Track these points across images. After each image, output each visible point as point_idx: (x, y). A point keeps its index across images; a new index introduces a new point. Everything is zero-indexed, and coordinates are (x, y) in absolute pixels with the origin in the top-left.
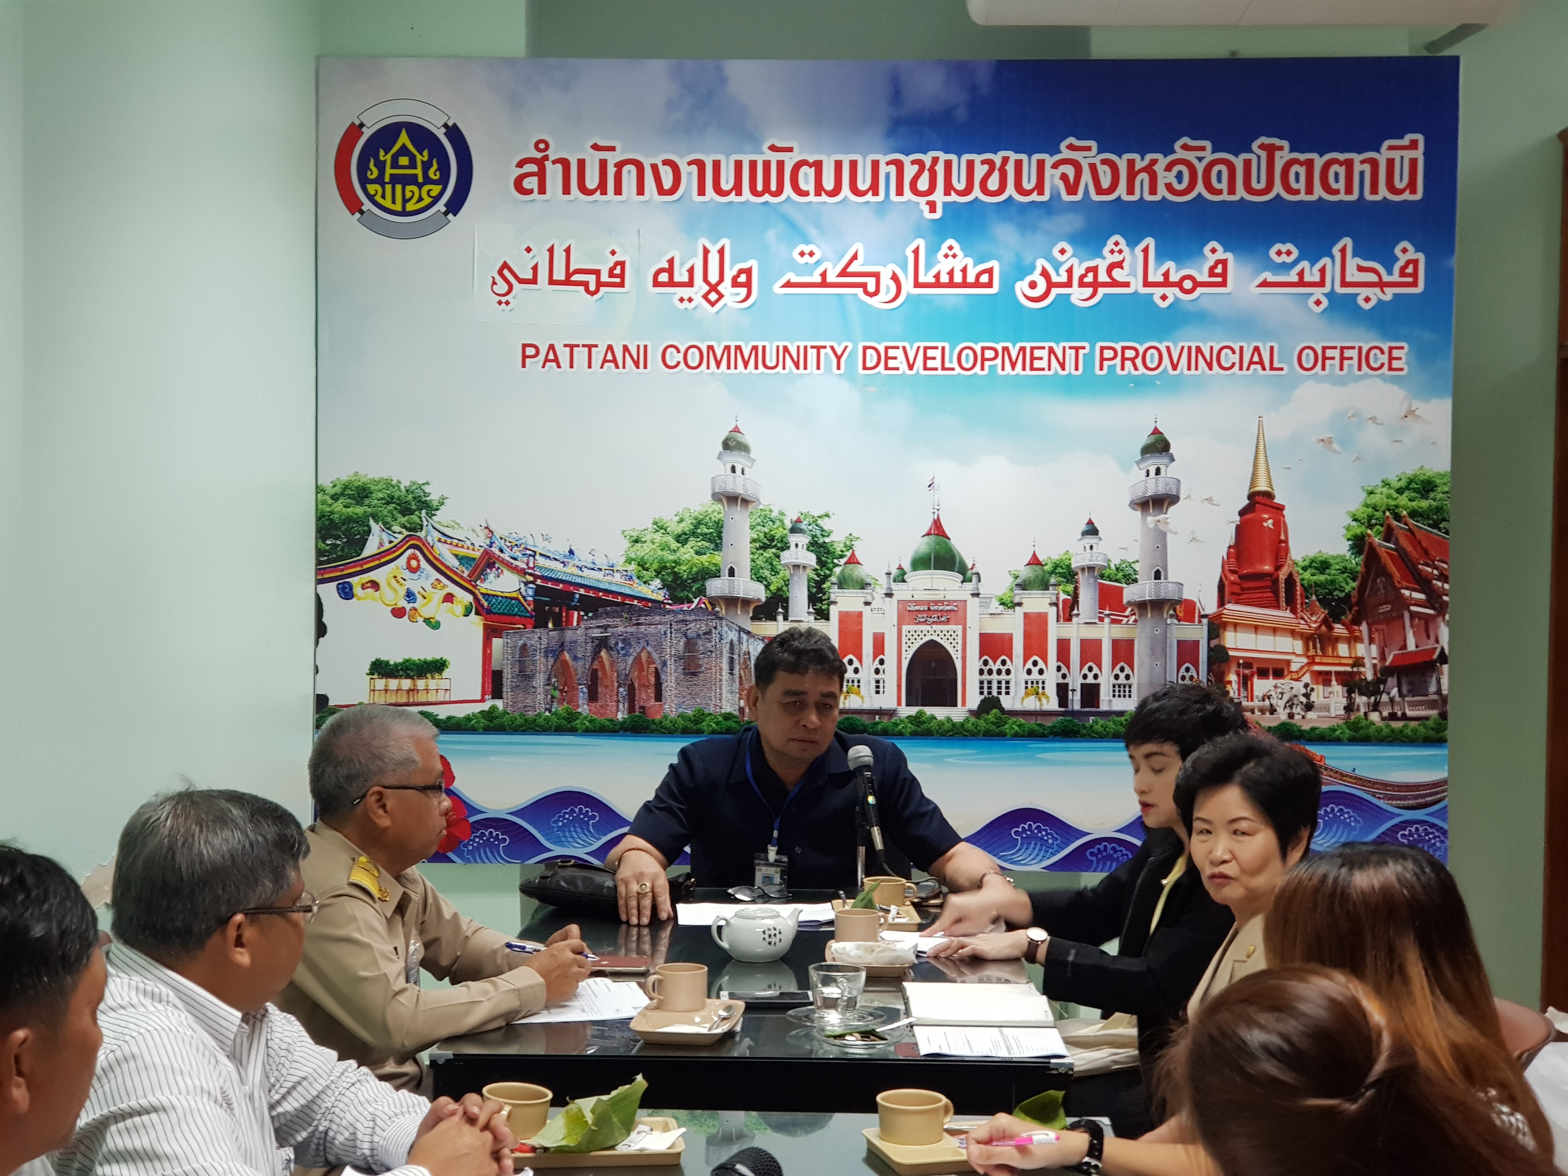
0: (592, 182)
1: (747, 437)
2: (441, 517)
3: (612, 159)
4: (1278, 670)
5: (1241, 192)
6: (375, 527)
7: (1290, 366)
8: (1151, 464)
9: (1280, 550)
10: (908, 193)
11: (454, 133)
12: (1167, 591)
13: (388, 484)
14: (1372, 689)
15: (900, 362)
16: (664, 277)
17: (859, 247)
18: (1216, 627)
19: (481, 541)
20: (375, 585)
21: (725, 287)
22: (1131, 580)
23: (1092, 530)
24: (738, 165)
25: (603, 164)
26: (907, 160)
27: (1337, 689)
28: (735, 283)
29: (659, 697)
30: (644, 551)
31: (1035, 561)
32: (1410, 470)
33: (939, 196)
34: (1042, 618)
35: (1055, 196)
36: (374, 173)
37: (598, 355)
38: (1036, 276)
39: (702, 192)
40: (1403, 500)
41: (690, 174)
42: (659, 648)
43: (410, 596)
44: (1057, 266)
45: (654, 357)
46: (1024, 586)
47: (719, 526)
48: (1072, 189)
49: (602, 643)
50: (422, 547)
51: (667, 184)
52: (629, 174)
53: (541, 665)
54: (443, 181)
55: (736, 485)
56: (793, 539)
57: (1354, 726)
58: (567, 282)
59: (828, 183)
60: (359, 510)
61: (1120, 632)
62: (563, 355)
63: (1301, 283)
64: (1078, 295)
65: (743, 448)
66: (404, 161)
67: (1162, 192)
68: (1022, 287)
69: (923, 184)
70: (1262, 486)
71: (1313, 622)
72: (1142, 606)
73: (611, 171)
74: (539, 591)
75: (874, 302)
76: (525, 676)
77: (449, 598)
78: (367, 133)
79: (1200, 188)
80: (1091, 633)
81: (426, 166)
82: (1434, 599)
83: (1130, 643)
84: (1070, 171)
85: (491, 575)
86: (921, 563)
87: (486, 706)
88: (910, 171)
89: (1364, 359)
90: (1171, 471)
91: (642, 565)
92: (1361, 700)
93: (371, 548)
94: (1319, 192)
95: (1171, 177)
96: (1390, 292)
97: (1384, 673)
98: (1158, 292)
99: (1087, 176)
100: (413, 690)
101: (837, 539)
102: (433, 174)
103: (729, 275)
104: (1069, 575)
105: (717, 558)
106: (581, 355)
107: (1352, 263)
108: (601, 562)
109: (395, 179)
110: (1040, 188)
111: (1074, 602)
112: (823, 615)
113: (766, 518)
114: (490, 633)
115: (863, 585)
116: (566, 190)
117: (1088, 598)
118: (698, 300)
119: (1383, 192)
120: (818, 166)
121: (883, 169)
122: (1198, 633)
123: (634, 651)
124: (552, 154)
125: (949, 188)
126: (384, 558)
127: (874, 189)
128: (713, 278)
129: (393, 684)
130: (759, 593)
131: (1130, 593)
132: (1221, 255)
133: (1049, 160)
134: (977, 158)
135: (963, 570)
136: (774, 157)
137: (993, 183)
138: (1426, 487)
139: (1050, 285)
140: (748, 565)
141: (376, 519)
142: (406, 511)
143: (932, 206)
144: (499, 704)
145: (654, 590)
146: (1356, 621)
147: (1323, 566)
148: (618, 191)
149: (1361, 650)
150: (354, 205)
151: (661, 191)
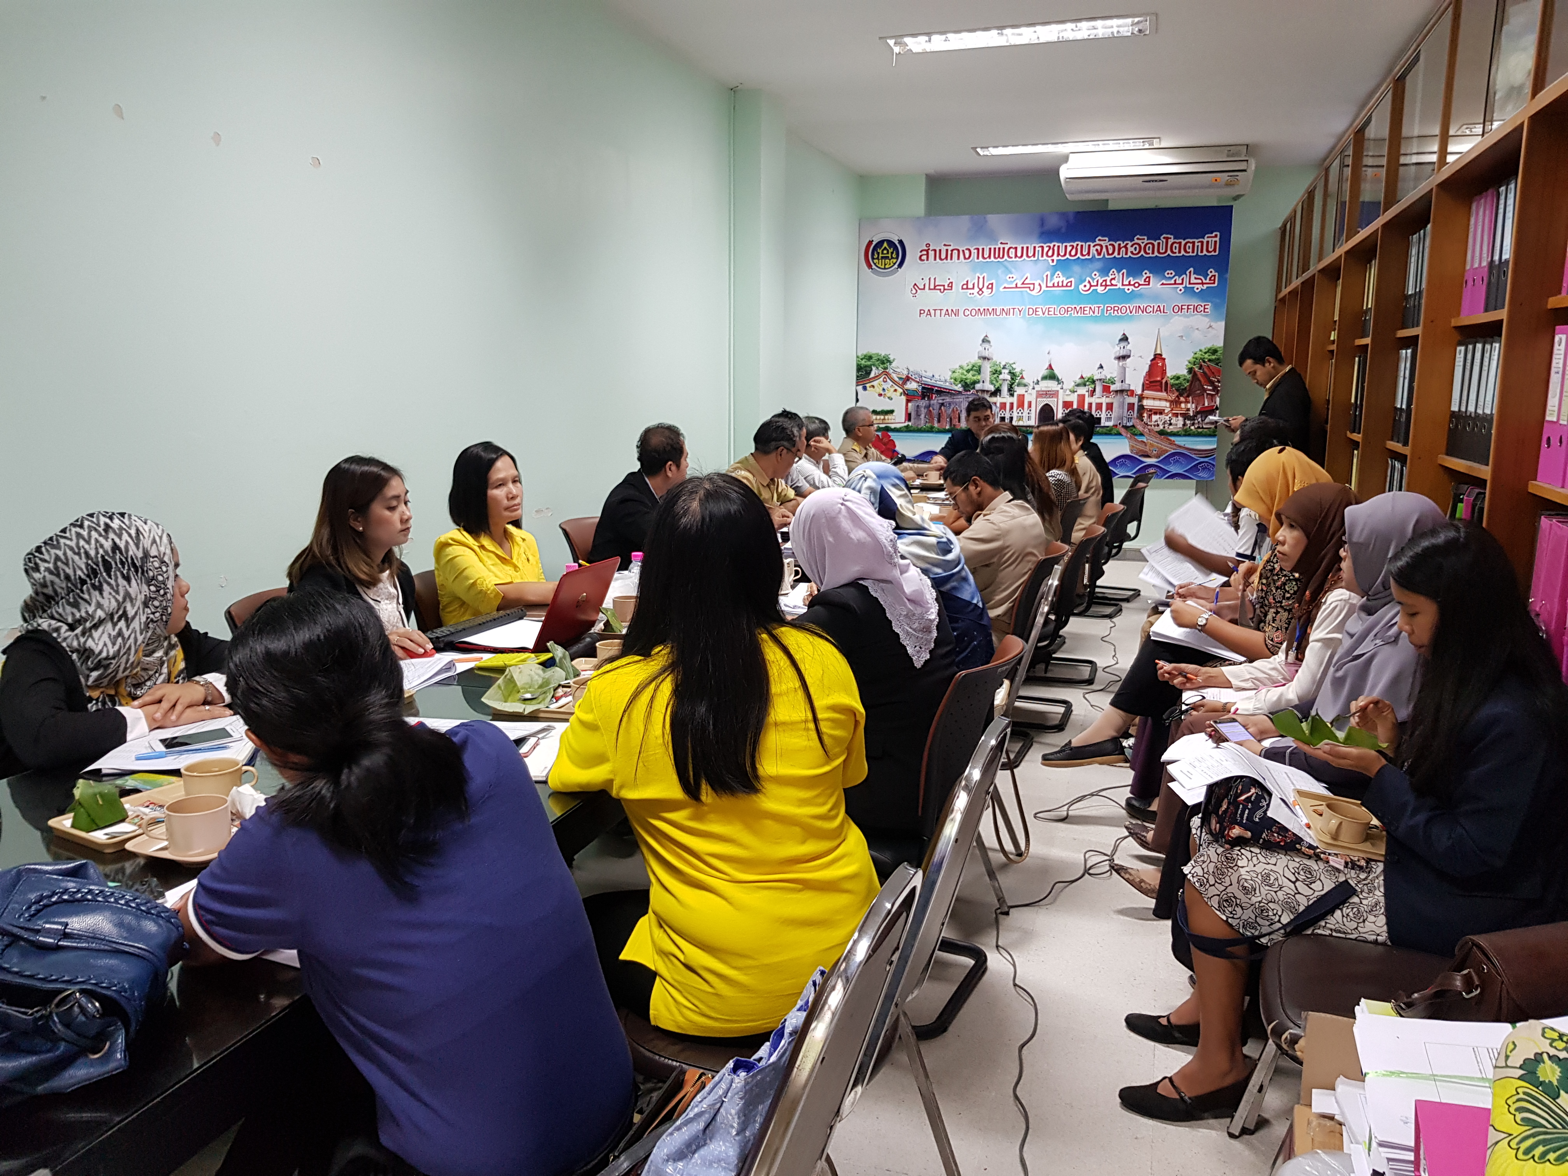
0: (943, 256)
1: (990, 339)
2: (893, 365)
3: (950, 248)
4: (1161, 412)
5: (1156, 254)
6: (874, 368)
7: (1169, 311)
8: (1123, 344)
9: (1164, 372)
10: (1045, 257)
11: (901, 242)
12: (1125, 387)
13: (878, 354)
14: (1193, 418)
15: (1040, 313)
16: (965, 287)
17: (1028, 275)
18: (1141, 398)
19: (905, 372)
20: (873, 386)
21: (984, 289)
22: (1113, 383)
23: (1101, 367)
24: (990, 249)
25: (947, 250)
26: (1045, 246)
27: (1180, 418)
28: (988, 288)
29: (959, 421)
30: (956, 375)
31: (1082, 377)
32: (1209, 346)
33: (1055, 257)
34: (1084, 396)
35: (1094, 256)
36: (876, 256)
37: (943, 312)
38: (1086, 283)
39: (978, 258)
40: (1206, 356)
41: (974, 252)
42: (960, 406)
43: (884, 390)
44: (1093, 279)
45: (961, 313)
46: (1078, 385)
47: (980, 367)
48: (1099, 254)
49: (942, 404)
50: (887, 374)
51: (967, 256)
52: (955, 253)
53: (923, 411)
54: (897, 258)
55: (986, 354)
56: (1003, 371)
57: (1186, 431)
58: (935, 289)
59: (1019, 254)
60: (869, 363)
61: (1109, 400)
62: (932, 312)
63: (1175, 284)
64: (1100, 289)
65: (989, 342)
66: (885, 252)
67: (1129, 254)
68: (1081, 287)
69: (1050, 253)
70: (1158, 352)
71: (1173, 397)
72: (1117, 392)
73: (949, 252)
74: (923, 388)
75: (1033, 293)
76: (918, 415)
77: (895, 390)
78: (874, 243)
79: (1142, 253)
80: (1099, 401)
81: (892, 253)
82: (1215, 388)
83: (1112, 404)
84: (1099, 248)
85: (908, 383)
86: (1044, 378)
87: (906, 424)
88: (1046, 249)
89: (1195, 309)
90: (1129, 347)
91: (955, 380)
92: (1188, 422)
93: (872, 375)
94: (1183, 252)
95: (1132, 249)
96: (1205, 286)
97: (1197, 413)
98: (1127, 288)
99: (1104, 250)
100: (884, 419)
101: (1017, 371)
102: (894, 256)
103: (986, 284)
104: (1093, 382)
105: (979, 377)
106: (938, 312)
107: (1193, 276)
108: (943, 379)
109: (882, 258)
110: (1089, 254)
111: (1094, 390)
112: (1012, 395)
113: (995, 364)
114: (908, 401)
115: (1025, 385)
116: (935, 259)
117: (1099, 389)
118: (976, 294)
119: (1205, 252)
120: (1016, 248)
121: (1037, 249)
122: (1135, 400)
123: (952, 407)
124: (931, 248)
125: (1058, 255)
126: (876, 377)
127: (1034, 255)
128: (981, 286)
129: (878, 417)
130: (992, 388)
131: (1113, 388)
132: (1148, 275)
133: (1092, 245)
134: (1068, 245)
135: (1058, 380)
136: (1002, 246)
137: (1073, 253)
138: (1215, 351)
139: (1091, 286)
140: (988, 379)
141: (874, 365)
142: (883, 363)
143: (1053, 261)
144: (910, 424)
145: (959, 388)
146: (1188, 396)
147: (1178, 378)
148: (951, 259)
149: (1189, 406)
150: (870, 266)
151: (965, 258)
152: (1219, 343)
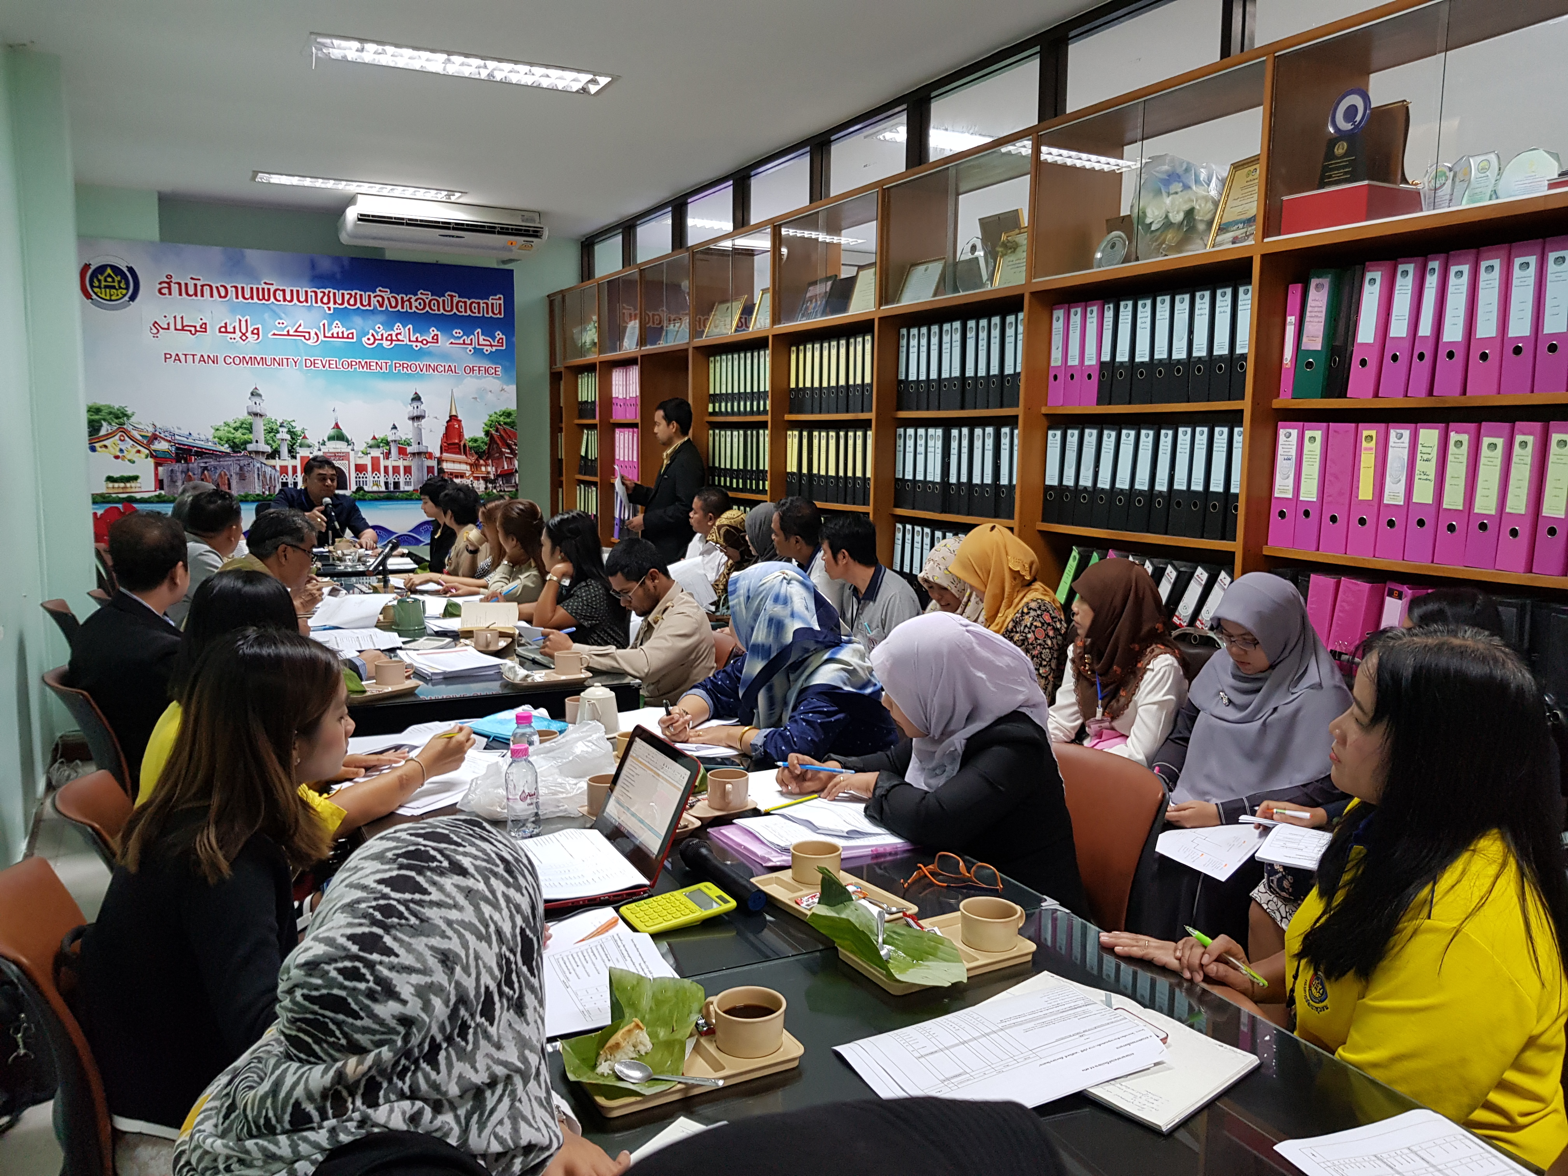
0: (191, 292)
1: (260, 392)
2: (133, 420)
3: (199, 283)
4: (462, 476)
5: (442, 311)
6: (104, 424)
7: (460, 371)
8: (415, 404)
9: (460, 435)
10: (320, 304)
11: (131, 270)
12: (423, 449)
13: (109, 407)
14: (493, 482)
15: (320, 365)
16: (223, 330)
17: (301, 322)
18: (440, 461)
19: (151, 429)
20: (106, 447)
21: (249, 334)
22: (409, 445)
23: (394, 427)
24: (252, 289)
25: (196, 285)
26: (318, 291)
27: (482, 481)
28: (253, 333)
29: (230, 488)
30: (220, 433)
31: (374, 438)
32: (503, 409)
33: (331, 305)
34: (378, 458)
35: (375, 308)
36: (96, 284)
37: (197, 358)
38: (370, 336)
39: (237, 298)
40: (502, 419)
41: (232, 291)
42: (229, 470)
43: (121, 451)
44: (377, 333)
45: (221, 360)
46: (370, 447)
47: (251, 424)
48: (381, 306)
49: (205, 468)
50: (125, 432)
51: (223, 294)
52: (207, 290)
53: (180, 477)
54: (127, 288)
55: (257, 409)
56: (281, 429)
58: (183, 330)
59: (288, 298)
60: (97, 417)
61: (406, 463)
62: (182, 358)
63: (464, 343)
64: (386, 344)
65: (259, 395)
66: (109, 279)
67: (414, 309)
68: (365, 339)
69: (325, 300)
70: (454, 413)
71: (472, 460)
72: (414, 454)
73: (199, 288)
74: (177, 449)
75: (308, 342)
76: (173, 481)
77: (139, 451)
78: (93, 268)
79: (427, 308)
80: (396, 464)
81: (119, 282)
82: (512, 452)
83: (410, 467)
84: (380, 299)
85: (156, 442)
86: (331, 438)
87: (157, 493)
88: (320, 295)
89: (487, 370)
90: (422, 407)
91: (220, 439)
92: (490, 486)
93: (103, 432)
94: (469, 312)
95: (417, 304)
96: (494, 349)
97: (497, 476)
98: (414, 344)
99: (386, 301)
100: (126, 488)
101: (298, 429)
102: (123, 285)
103: (250, 330)
104: (387, 443)
105: (251, 436)
106: (190, 358)
107: (481, 338)
108: (203, 437)
109: (106, 287)
110: (369, 305)
111: (389, 452)
112: (294, 457)
113: (270, 422)
114: (157, 465)
115: (309, 446)
116: (180, 294)
117: (394, 451)
118: (238, 339)
119: (491, 314)
120: (284, 291)
121: (309, 294)
122: (433, 463)
123: (218, 471)
124: (173, 280)
125: (335, 303)
126: (108, 436)
127: (306, 301)
128: (244, 331)
129: (116, 485)
130: (268, 449)
131: (409, 450)
132: (436, 332)
133: (372, 295)
134: (346, 292)
135: (347, 441)
136: (266, 287)
137: (352, 302)
138: (509, 415)
139: (375, 339)
140: (263, 439)
141: (104, 420)
142: (117, 417)
143: (329, 309)
144: (163, 492)
145: (226, 448)
146: (487, 459)
147: (476, 441)
148: (202, 296)
149: (489, 469)
150: (88, 296)
151: (220, 297)
152: (512, 406)
